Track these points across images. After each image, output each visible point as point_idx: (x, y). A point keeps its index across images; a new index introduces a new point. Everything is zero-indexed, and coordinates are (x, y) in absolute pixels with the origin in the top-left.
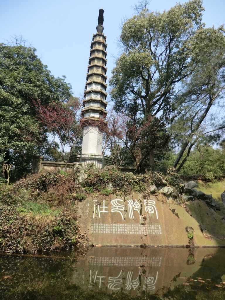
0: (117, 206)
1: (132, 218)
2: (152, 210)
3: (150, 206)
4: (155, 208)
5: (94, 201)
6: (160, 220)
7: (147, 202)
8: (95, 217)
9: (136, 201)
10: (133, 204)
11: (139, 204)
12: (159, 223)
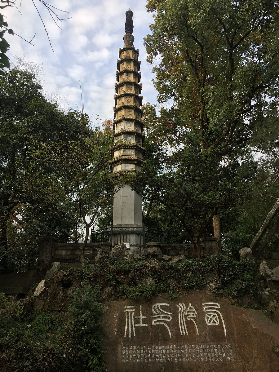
0: (161, 314)
1: (185, 334)
2: (216, 319)
3: (212, 312)
4: (221, 315)
5: (125, 307)
6: (230, 337)
7: (207, 305)
8: (128, 335)
9: (190, 304)
10: (185, 311)
11: (194, 310)
12: (229, 340)
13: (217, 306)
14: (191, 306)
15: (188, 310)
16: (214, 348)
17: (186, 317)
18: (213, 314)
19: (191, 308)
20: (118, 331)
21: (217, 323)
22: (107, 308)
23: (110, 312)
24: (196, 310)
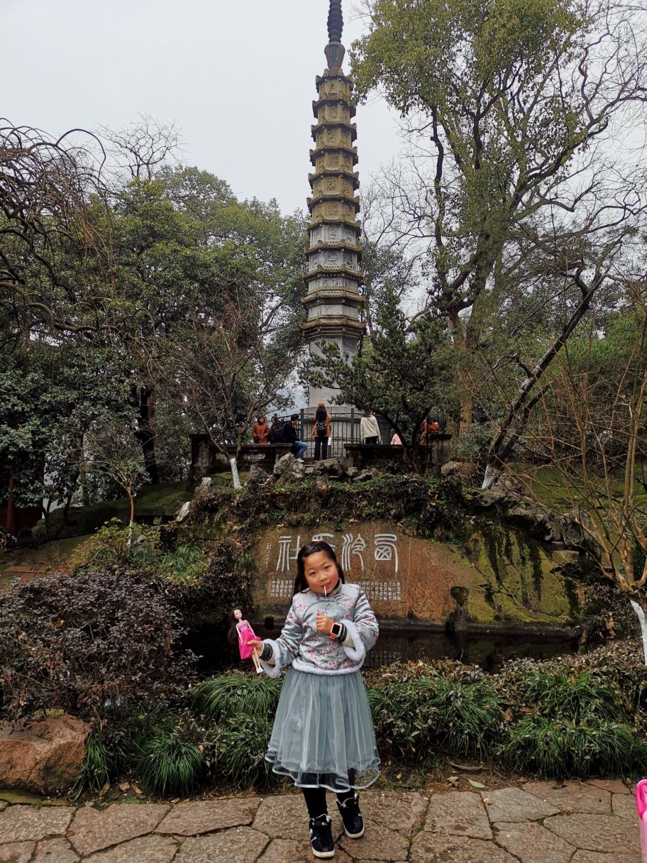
2: (388, 554)
3: (386, 545)
4: (395, 549)
5: (281, 537)
6: (402, 574)
7: (381, 537)
8: (280, 568)
9: (359, 535)
10: (351, 543)
11: (363, 542)
12: (399, 578)
13: (393, 538)
14: (359, 537)
15: (356, 542)
16: (379, 586)
17: (351, 550)
18: (386, 547)
19: (359, 540)
20: (270, 564)
21: (389, 559)
22: (260, 538)
23: (262, 543)
24: (366, 542)
